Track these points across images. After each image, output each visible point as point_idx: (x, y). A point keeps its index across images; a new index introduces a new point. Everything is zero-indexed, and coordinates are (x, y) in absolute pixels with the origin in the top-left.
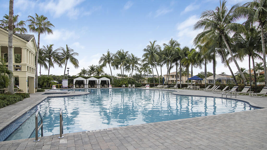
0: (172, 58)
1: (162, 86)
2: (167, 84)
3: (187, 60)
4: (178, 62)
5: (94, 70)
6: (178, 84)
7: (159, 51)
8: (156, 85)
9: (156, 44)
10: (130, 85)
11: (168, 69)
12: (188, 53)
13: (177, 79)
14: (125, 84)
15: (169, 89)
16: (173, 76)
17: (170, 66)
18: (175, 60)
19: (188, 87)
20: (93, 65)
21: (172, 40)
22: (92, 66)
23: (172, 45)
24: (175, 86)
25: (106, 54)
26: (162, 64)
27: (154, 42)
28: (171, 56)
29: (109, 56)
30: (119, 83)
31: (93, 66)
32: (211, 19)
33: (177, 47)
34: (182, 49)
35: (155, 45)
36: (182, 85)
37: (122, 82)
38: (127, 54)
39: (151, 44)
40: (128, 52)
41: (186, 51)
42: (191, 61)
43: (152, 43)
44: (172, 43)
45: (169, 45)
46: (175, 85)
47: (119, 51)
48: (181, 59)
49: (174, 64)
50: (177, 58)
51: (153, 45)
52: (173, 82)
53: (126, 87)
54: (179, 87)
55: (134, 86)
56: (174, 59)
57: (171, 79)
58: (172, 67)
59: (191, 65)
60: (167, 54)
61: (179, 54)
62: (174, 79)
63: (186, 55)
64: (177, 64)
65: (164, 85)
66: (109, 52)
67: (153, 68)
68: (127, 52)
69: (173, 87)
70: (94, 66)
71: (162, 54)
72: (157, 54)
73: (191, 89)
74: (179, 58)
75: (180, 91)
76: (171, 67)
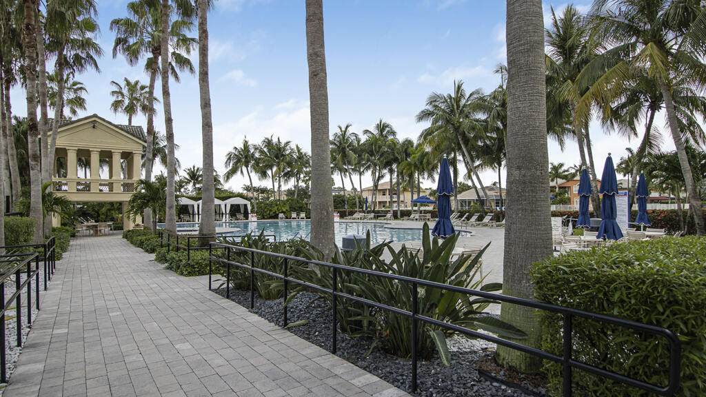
0: (382, 159)
1: (363, 214)
2: (374, 211)
3: (409, 164)
4: (394, 166)
5: (197, 180)
6: (394, 211)
7: (355, 143)
8: (352, 213)
9: (350, 130)
10: (294, 215)
11: (374, 180)
12: (412, 151)
13: (391, 198)
14: (284, 213)
15: (378, 221)
16: (384, 192)
17: (377, 174)
18: (388, 164)
19: (412, 216)
20: (194, 167)
21: (381, 123)
22: (192, 169)
23: (382, 133)
24: (389, 215)
25: (240, 146)
26: (362, 170)
27: (347, 127)
28: (381, 156)
29: (249, 151)
30: (271, 211)
31: (196, 169)
32: (443, 108)
33: (391, 137)
34: (401, 142)
35: (348, 134)
36: (401, 211)
37: (276, 208)
38: (288, 147)
39: (341, 131)
40: (289, 142)
41: (408, 147)
42: (416, 167)
43: (343, 129)
44: (382, 127)
45: (375, 132)
46: (387, 212)
47: (268, 139)
48: (400, 163)
49: (385, 171)
50: (392, 159)
51: (345, 132)
52: (384, 206)
53: (287, 218)
54: (395, 216)
55: (303, 215)
56: (386, 162)
57: (380, 198)
58: (383, 177)
59: (416, 175)
60: (372, 151)
61: (395, 152)
62: (387, 198)
63: (408, 155)
64: (391, 171)
65: (368, 213)
66: (246, 142)
67: (343, 177)
68: (287, 143)
69: (385, 216)
70: (198, 169)
71: (362, 151)
72: (354, 150)
73: (416, 219)
74: (396, 160)
75: (396, 224)
76: (381, 177)
